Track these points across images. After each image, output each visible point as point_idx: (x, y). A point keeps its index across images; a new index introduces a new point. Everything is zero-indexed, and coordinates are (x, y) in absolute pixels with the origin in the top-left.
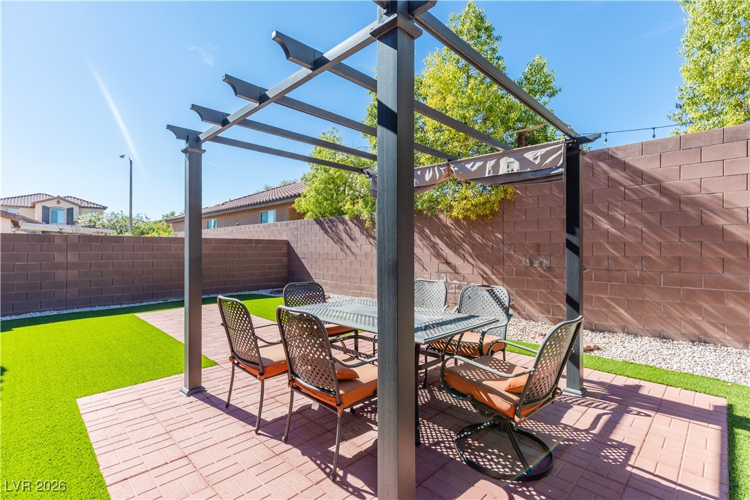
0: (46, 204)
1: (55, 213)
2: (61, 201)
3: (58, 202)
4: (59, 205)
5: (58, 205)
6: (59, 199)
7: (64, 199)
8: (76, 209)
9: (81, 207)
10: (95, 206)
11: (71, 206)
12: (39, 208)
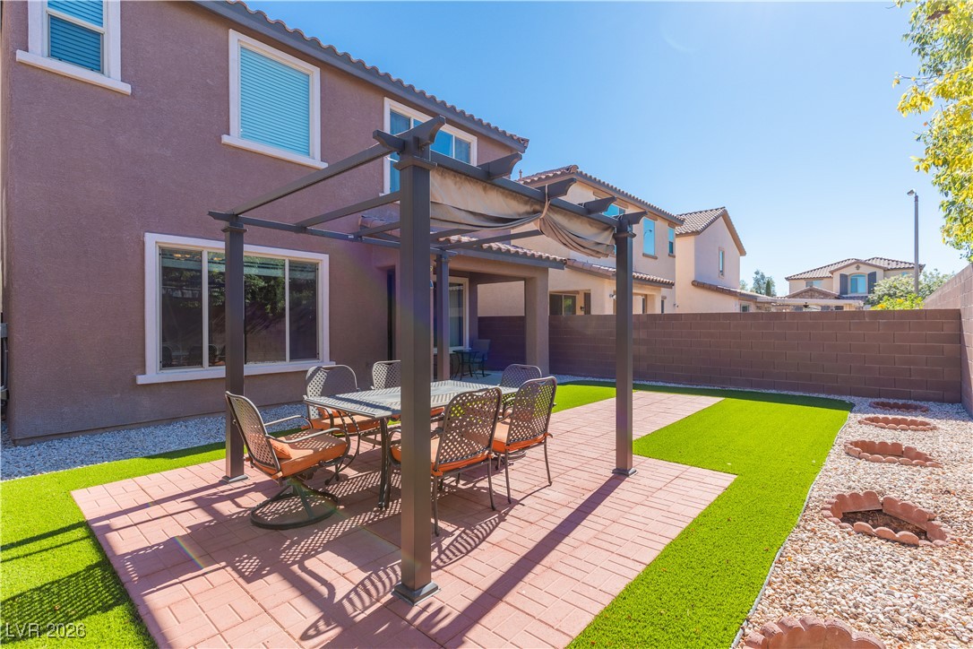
0: (843, 272)
1: (855, 281)
2: (861, 265)
3: (858, 268)
4: (859, 271)
5: (857, 271)
6: (858, 263)
7: (864, 263)
8: (880, 273)
9: (886, 270)
10: (907, 266)
11: (872, 270)
12: (837, 277)
